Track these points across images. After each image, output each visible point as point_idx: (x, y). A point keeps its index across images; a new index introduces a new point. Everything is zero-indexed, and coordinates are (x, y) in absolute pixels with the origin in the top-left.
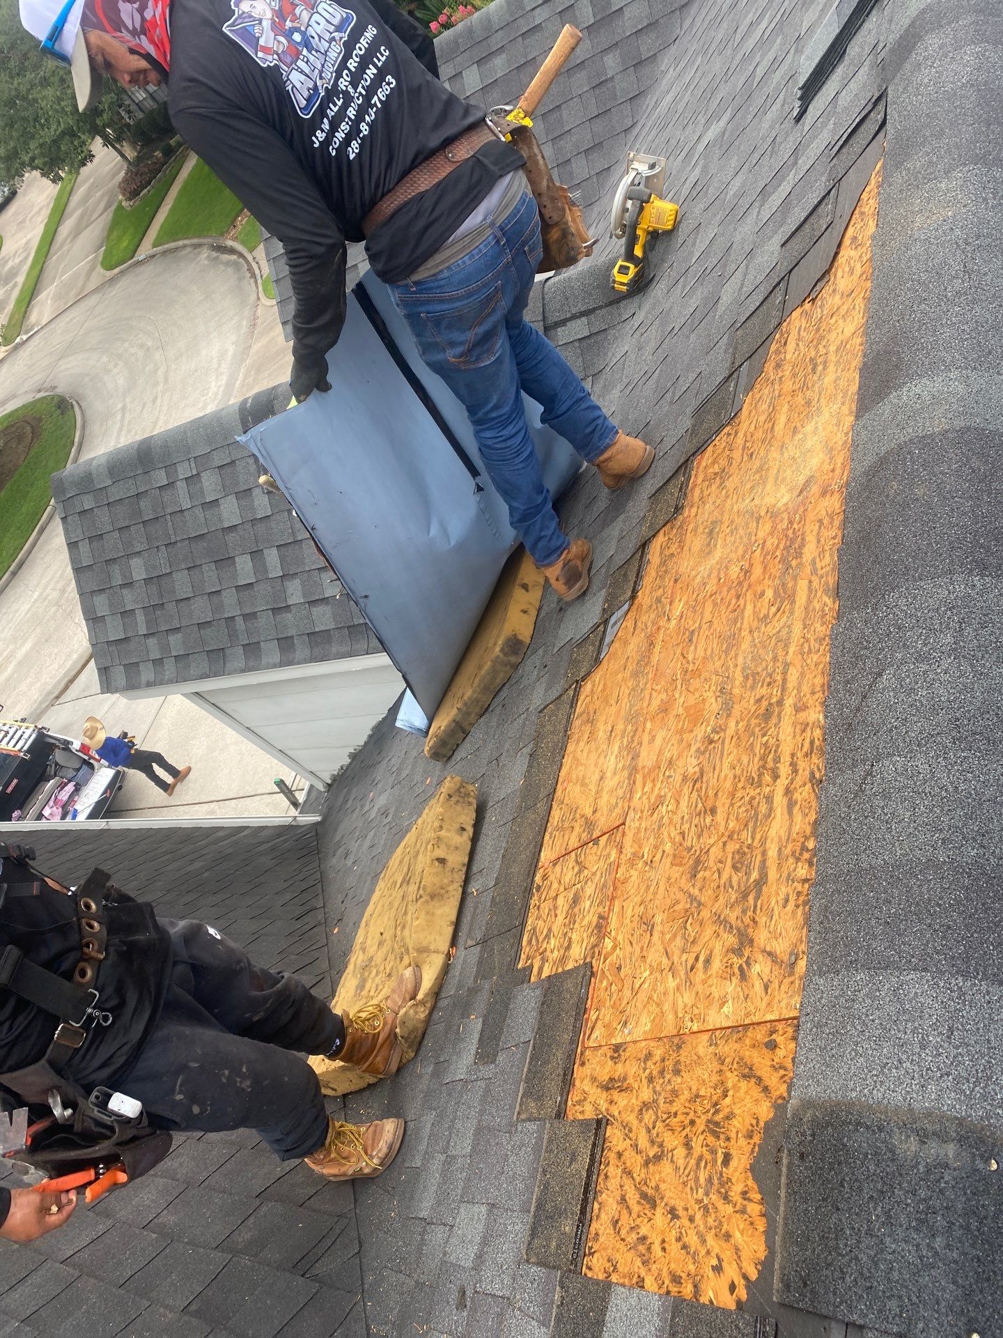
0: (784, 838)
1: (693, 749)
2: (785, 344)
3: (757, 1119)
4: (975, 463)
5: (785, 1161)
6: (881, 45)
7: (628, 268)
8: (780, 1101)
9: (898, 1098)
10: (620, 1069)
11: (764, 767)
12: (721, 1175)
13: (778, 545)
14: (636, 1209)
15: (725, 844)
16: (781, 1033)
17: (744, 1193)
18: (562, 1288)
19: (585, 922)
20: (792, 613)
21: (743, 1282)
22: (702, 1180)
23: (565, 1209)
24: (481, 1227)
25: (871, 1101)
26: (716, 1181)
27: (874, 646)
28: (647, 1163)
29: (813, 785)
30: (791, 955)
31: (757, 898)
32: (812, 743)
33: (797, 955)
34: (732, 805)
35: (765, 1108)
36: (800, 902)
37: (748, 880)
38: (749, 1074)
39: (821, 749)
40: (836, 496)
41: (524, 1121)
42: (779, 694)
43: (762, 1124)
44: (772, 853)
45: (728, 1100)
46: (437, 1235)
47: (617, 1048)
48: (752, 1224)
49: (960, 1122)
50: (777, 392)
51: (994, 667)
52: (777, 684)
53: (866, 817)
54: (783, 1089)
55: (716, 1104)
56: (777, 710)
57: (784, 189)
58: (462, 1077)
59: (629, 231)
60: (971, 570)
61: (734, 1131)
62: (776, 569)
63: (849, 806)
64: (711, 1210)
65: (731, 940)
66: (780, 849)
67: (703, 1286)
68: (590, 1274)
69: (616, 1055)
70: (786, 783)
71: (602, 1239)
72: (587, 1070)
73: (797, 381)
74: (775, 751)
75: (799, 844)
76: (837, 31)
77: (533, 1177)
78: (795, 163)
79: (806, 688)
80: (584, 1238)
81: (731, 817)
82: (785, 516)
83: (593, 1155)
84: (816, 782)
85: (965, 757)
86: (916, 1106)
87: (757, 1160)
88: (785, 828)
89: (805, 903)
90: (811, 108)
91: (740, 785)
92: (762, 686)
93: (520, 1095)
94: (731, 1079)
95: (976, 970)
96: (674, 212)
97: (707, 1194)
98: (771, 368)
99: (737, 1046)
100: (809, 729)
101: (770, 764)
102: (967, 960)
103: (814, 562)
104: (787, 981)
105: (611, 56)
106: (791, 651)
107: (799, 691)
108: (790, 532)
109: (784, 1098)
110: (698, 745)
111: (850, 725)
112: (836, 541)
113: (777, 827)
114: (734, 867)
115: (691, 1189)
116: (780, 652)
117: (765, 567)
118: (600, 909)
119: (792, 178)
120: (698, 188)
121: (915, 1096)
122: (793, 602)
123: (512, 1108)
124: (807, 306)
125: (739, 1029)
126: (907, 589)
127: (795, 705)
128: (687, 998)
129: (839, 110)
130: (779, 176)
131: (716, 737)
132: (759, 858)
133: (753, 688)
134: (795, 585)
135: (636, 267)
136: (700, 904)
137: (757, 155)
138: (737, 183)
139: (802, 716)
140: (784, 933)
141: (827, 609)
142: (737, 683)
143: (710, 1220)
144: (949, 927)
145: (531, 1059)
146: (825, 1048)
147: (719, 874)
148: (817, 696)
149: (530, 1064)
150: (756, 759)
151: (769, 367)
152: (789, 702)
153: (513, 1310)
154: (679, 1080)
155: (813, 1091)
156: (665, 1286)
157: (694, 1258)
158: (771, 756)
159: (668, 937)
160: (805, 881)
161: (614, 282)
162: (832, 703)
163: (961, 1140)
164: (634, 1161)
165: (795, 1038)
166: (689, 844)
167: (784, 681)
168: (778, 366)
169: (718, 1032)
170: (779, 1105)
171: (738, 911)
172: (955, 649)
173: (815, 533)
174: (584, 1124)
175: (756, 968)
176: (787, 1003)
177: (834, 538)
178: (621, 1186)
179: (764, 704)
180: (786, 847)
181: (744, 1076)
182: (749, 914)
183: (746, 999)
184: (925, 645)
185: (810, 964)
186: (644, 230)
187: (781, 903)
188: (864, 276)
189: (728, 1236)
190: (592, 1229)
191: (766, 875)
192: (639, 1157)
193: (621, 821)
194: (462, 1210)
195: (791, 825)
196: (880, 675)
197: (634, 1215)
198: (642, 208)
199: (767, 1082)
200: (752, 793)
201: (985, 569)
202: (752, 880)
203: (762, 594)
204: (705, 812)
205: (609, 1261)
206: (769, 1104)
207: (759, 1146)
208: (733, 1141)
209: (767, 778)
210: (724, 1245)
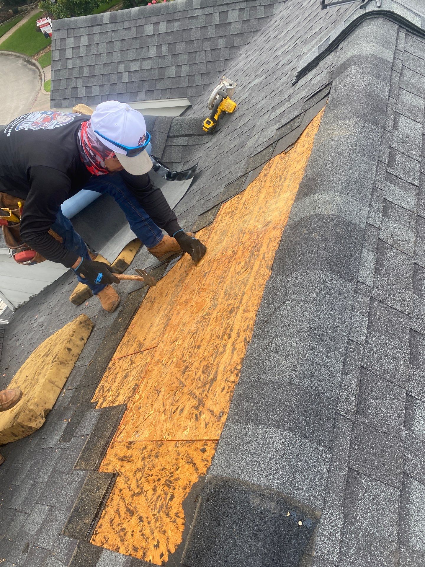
0: (228, 363)
1: (196, 320)
2: (270, 167)
3: (190, 482)
4: (338, 230)
5: (199, 501)
6: (333, 65)
7: (210, 122)
8: (202, 475)
9: (255, 480)
10: (130, 452)
11: (225, 332)
12: (168, 504)
13: (250, 245)
14: (123, 515)
15: (201, 362)
16: (209, 445)
17: (177, 514)
18: (78, 548)
19: (129, 386)
20: (251, 272)
21: (167, 553)
22: (158, 506)
23: (88, 512)
24: (44, 516)
25: (244, 480)
26: (164, 507)
27: (283, 291)
28: (133, 496)
29: (245, 343)
30: (220, 413)
31: (210, 386)
32: (248, 326)
33: (223, 413)
34: (208, 346)
35: (194, 477)
36: (229, 391)
37: (208, 378)
38: (190, 461)
39: (252, 329)
40: (279, 230)
41: (77, 470)
42: (238, 304)
43: (192, 484)
44: (221, 368)
45: (178, 472)
46: (21, 518)
47: (130, 443)
48: (177, 527)
49: (279, 493)
50: (262, 186)
51: (329, 311)
52: (238, 300)
53: (266, 360)
54: (205, 470)
55: (172, 473)
56: (236, 310)
57: (282, 109)
58: (51, 446)
59: (215, 107)
60: (328, 271)
61: (178, 485)
62: (248, 254)
63: (260, 354)
64: (159, 520)
65: (195, 403)
66: (225, 367)
67: (147, 553)
68: (93, 543)
69: (129, 446)
70: (234, 340)
71: (103, 528)
72: (114, 451)
73: (272, 183)
74: (232, 327)
75: (234, 366)
76: (317, 55)
77: (76, 496)
78: (289, 100)
79: (250, 303)
80: (94, 526)
81: (206, 351)
82: (256, 234)
83: (108, 489)
84: (247, 342)
85: (311, 344)
86: (262, 484)
87: (186, 499)
88: (229, 359)
89: (231, 392)
90: (300, 81)
91: (213, 338)
92: (232, 299)
93: (78, 458)
94: (182, 463)
95: (298, 431)
96: (234, 106)
97: (159, 512)
98: (262, 176)
99: (187, 449)
100: (248, 320)
101: (228, 331)
102: (295, 427)
103: (264, 254)
104: (216, 424)
105: (222, 40)
106: (247, 288)
107: (247, 304)
108: (256, 241)
109: (204, 474)
110: (198, 319)
111: (267, 321)
112: (275, 248)
113: (226, 358)
114: (203, 372)
115: (152, 509)
116: (242, 288)
117: (243, 253)
118: (137, 382)
119: (286, 105)
120: (246, 100)
121: (263, 480)
122: (252, 268)
123: (73, 463)
124: (283, 155)
125: (190, 442)
126: (301, 272)
127: (244, 310)
128: (169, 425)
129: (311, 85)
130: (281, 103)
131: (207, 317)
132: (215, 370)
133: (227, 300)
134: (254, 262)
135: (214, 123)
136: (184, 385)
137: (273, 94)
138: (263, 102)
139: (246, 314)
140: (219, 403)
141: (266, 274)
142: (221, 296)
143: (158, 524)
144: (291, 411)
145: (88, 443)
146: (228, 454)
147: (196, 373)
148: (254, 308)
149: (87, 444)
150: (223, 329)
151: (261, 175)
152: (242, 308)
153: (51, 556)
154: (157, 460)
155: (219, 472)
156: (129, 552)
157: (146, 540)
158: (229, 328)
159: (166, 397)
160: (234, 382)
161: (203, 126)
162: (261, 311)
163: (278, 501)
164: (127, 494)
165: (215, 449)
166: (185, 359)
167: (242, 299)
168: (265, 175)
169: (180, 441)
170: (202, 477)
171: (200, 391)
172: (316, 300)
173: (267, 243)
174: (107, 475)
175: (203, 416)
176: (215, 433)
177: (275, 247)
178: (118, 505)
179: (231, 307)
180: (228, 367)
181: (188, 462)
182: (205, 392)
183: (196, 429)
184: (304, 295)
185: (229, 417)
186: (221, 109)
187: (221, 390)
188: (309, 149)
189: (165, 532)
190: (100, 523)
191: (217, 377)
192: (130, 492)
193: (156, 346)
194: (36, 507)
195: (232, 358)
196: (283, 303)
197: (122, 518)
198: (222, 100)
199: (198, 466)
200: (218, 342)
201: (333, 271)
202: (210, 378)
203: (240, 263)
204: (195, 347)
205: (104, 538)
206: (197, 476)
207: (188, 493)
208: (176, 490)
209: (226, 337)
210: (162, 535)
